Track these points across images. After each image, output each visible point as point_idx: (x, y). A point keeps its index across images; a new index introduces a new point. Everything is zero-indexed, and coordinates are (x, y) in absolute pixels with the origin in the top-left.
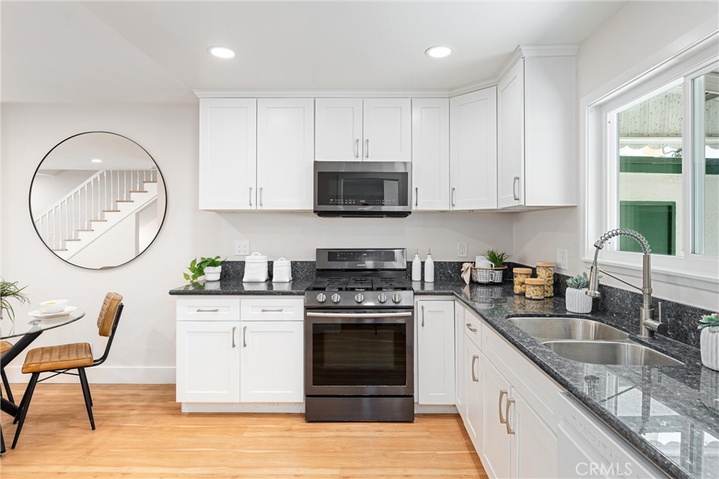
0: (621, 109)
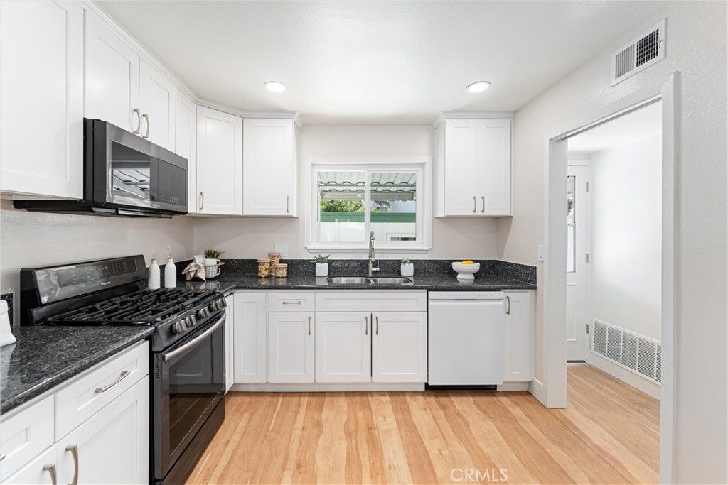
0: (320, 171)
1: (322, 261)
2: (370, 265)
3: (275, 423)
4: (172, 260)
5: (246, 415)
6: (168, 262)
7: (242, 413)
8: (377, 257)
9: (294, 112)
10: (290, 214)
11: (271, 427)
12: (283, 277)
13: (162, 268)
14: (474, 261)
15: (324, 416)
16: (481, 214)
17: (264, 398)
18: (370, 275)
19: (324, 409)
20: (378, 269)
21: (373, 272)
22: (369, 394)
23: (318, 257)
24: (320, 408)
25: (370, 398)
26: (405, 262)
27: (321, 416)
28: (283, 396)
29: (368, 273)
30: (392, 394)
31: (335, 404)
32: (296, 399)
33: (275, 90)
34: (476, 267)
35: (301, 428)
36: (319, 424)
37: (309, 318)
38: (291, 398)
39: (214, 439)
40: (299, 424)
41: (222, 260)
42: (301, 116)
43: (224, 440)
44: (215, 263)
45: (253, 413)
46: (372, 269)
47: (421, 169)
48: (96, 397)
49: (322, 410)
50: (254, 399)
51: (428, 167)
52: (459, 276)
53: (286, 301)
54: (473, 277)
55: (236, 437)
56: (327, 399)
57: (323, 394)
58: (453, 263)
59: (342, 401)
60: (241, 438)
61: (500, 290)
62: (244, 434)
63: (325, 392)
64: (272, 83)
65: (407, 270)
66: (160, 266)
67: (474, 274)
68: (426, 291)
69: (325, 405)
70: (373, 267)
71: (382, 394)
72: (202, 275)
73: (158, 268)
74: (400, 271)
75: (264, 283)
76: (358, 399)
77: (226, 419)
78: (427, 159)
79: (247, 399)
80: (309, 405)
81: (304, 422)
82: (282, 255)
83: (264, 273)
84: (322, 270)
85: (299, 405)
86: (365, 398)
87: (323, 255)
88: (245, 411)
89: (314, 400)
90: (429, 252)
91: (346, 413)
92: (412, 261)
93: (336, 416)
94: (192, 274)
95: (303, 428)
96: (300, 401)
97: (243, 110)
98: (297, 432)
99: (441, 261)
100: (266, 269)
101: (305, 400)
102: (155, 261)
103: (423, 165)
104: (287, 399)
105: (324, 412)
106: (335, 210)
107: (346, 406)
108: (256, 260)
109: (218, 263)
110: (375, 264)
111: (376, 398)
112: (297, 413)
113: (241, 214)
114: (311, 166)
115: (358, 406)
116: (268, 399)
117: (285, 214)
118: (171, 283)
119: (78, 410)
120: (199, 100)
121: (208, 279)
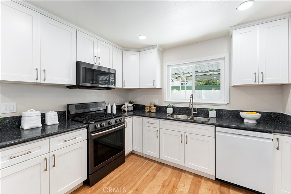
1: (170, 107)
2: (192, 110)
3: (139, 170)
4: (114, 104)
5: (132, 163)
6: (113, 104)
7: (132, 162)
8: (195, 106)
9: (156, 45)
10: (155, 87)
11: (137, 171)
12: (154, 113)
13: (112, 107)
14: (257, 112)
15: (158, 174)
16: (260, 83)
17: (142, 159)
18: (192, 115)
19: (160, 171)
20: (196, 112)
21: (194, 114)
22: (184, 172)
23: (169, 105)
24: (159, 169)
25: (183, 173)
26: (211, 110)
27: (157, 173)
28: (148, 160)
29: (191, 114)
30: (196, 175)
31: (166, 171)
32: (152, 163)
33: (143, 39)
34: (258, 116)
35: (147, 175)
36: (154, 176)
37: (157, 131)
38: (151, 162)
39: (118, 168)
40: (147, 174)
41: (134, 105)
42: (160, 46)
43: (120, 169)
44: (131, 106)
45: (134, 163)
46: (193, 112)
47: (224, 60)
48: (64, 143)
49: (159, 171)
50: (138, 158)
51: (227, 59)
52: (245, 121)
53: (149, 122)
54: (255, 122)
55: (124, 170)
56: (164, 167)
57: (163, 164)
58: (241, 113)
59: (170, 170)
60: (126, 171)
61: (271, 133)
62: (127, 170)
63: (165, 164)
64: (141, 36)
65: (213, 114)
66: (111, 106)
67: (256, 120)
68: (215, 126)
69: (162, 169)
70: (194, 111)
71: (190, 173)
72: (126, 110)
73: (110, 106)
74: (208, 114)
75: (147, 114)
76: (177, 172)
77: (126, 162)
78: (226, 55)
79: (136, 157)
80: (156, 167)
81: (149, 173)
82: (156, 103)
83: (147, 110)
84: (170, 111)
85: (152, 166)
86: (181, 173)
87: (171, 105)
88: (133, 162)
89: (159, 166)
90: (227, 105)
91: (168, 176)
92: (216, 110)
93: (163, 175)
94: (123, 109)
95: (147, 176)
96: (153, 164)
97: (139, 49)
98: (144, 176)
99: (235, 110)
100: (148, 109)
101: (155, 164)
102: (109, 104)
103: (224, 58)
104: (149, 162)
105: (159, 172)
106: (210, 84)
107: (170, 173)
108: (145, 105)
109: (132, 105)
110: (195, 109)
111: (186, 174)
112: (149, 168)
113: (139, 88)
114: (167, 67)
115: (175, 175)
116: (143, 159)
117: (153, 87)
118: (114, 111)
119: (58, 145)
120: (123, 48)
121: (128, 111)
